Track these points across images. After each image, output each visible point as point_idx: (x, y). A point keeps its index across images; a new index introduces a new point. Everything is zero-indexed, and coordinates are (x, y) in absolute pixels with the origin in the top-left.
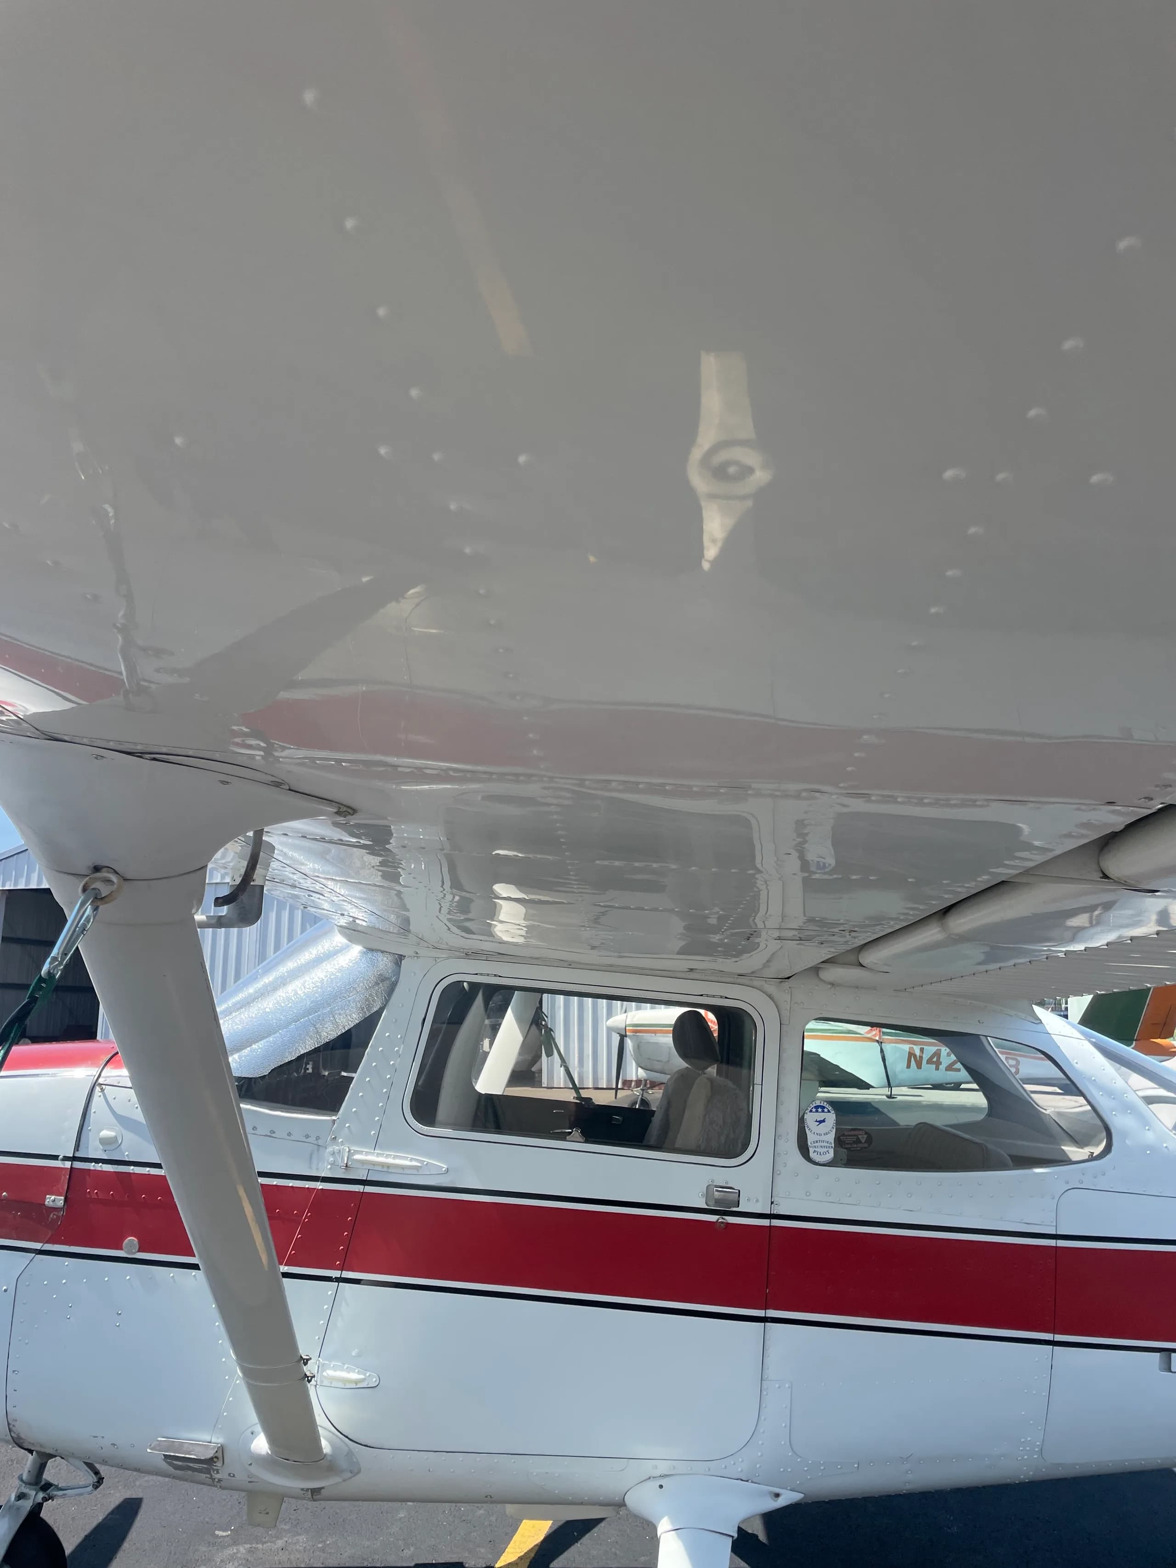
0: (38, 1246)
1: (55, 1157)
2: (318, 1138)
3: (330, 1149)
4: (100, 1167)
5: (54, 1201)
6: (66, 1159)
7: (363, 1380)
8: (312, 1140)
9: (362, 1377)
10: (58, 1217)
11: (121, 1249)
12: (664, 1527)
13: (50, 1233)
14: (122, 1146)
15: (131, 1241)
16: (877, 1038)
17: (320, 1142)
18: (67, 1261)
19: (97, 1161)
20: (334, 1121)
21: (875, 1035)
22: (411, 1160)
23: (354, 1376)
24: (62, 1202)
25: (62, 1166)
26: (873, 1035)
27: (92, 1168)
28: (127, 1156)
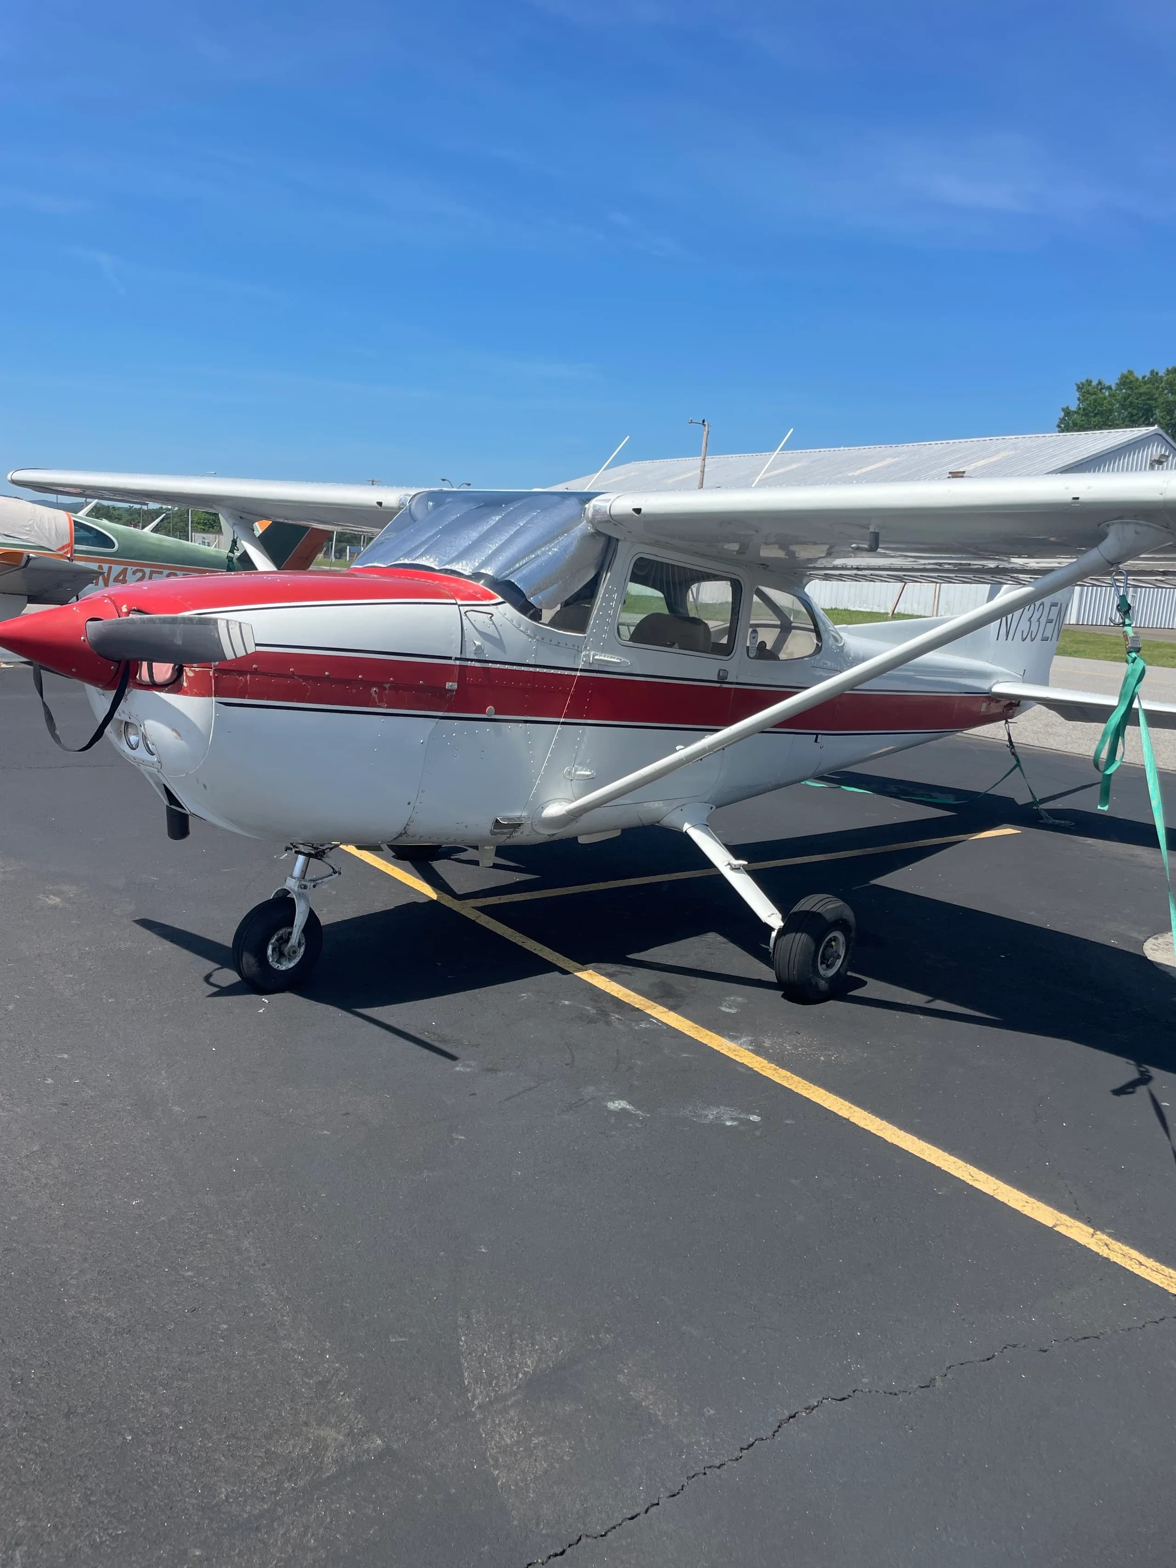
0: (441, 714)
1: (450, 658)
2: (578, 647)
3: (583, 653)
4: (473, 664)
5: (451, 686)
6: (457, 659)
7: (590, 775)
8: (576, 648)
9: (590, 773)
10: (452, 696)
11: (485, 713)
12: (687, 828)
13: (447, 706)
14: (485, 651)
15: (490, 708)
16: (69, 556)
17: (579, 649)
18: (456, 723)
19: (472, 660)
20: (586, 637)
21: (66, 553)
22: (617, 659)
23: (588, 773)
24: (456, 686)
25: (454, 664)
26: (65, 553)
27: (469, 665)
28: (487, 657)
